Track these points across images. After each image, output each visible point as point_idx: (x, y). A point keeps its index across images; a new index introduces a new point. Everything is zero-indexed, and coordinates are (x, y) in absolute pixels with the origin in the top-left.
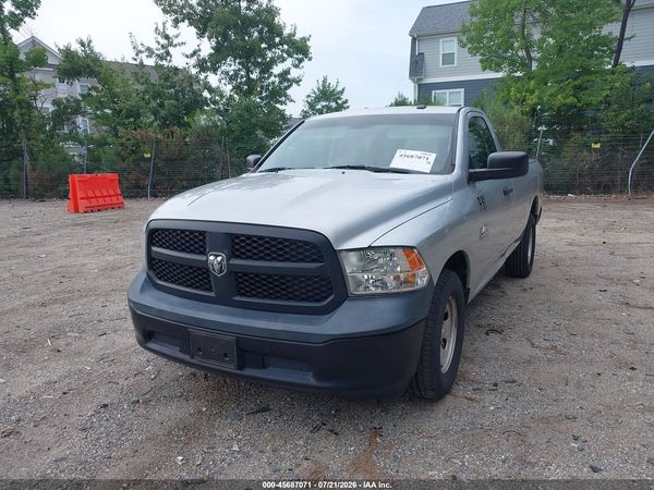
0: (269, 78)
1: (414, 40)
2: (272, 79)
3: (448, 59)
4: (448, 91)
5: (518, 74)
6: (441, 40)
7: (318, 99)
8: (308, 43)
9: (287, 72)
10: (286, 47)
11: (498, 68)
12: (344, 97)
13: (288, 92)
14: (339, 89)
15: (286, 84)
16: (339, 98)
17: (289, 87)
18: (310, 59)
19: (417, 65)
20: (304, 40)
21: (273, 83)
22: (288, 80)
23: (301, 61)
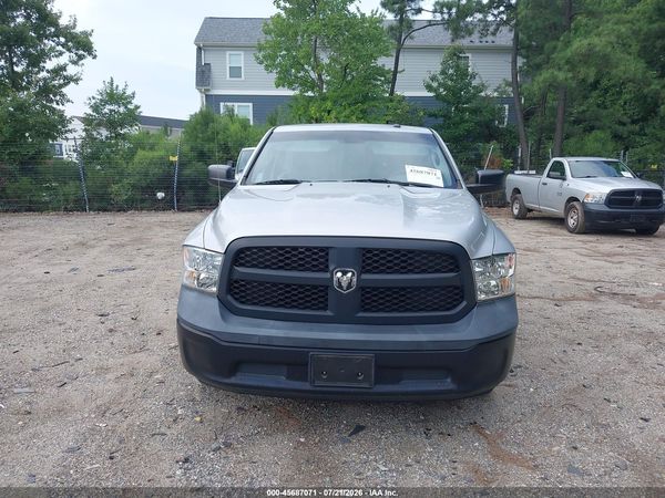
0: (38, 72)
1: (199, 49)
2: (43, 74)
3: (235, 72)
4: (236, 104)
5: (310, 94)
6: (228, 53)
7: (104, 102)
8: (91, 39)
9: (63, 68)
10: (62, 40)
11: (290, 86)
12: (135, 102)
13: (64, 90)
14: (129, 92)
15: (62, 81)
16: (130, 103)
17: (66, 84)
18: (95, 57)
19: (203, 75)
20: (87, 35)
21: (45, 79)
22: (65, 78)
23: (81, 57)
